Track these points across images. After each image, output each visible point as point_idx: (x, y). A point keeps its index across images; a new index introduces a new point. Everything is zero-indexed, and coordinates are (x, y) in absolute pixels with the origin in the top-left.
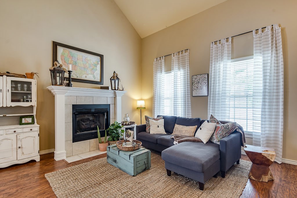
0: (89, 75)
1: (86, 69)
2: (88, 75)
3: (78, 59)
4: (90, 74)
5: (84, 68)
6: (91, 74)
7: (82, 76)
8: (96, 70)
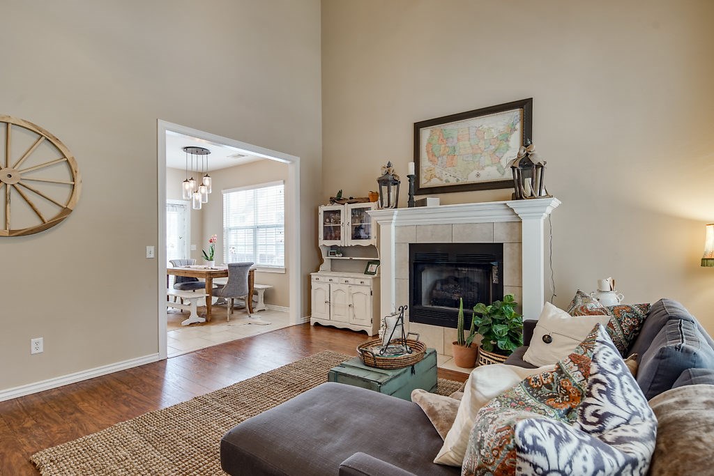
0: (487, 169)
1: (479, 155)
2: (483, 169)
3: (458, 140)
4: (488, 165)
5: (474, 154)
6: (493, 164)
7: (469, 176)
8: (508, 148)
